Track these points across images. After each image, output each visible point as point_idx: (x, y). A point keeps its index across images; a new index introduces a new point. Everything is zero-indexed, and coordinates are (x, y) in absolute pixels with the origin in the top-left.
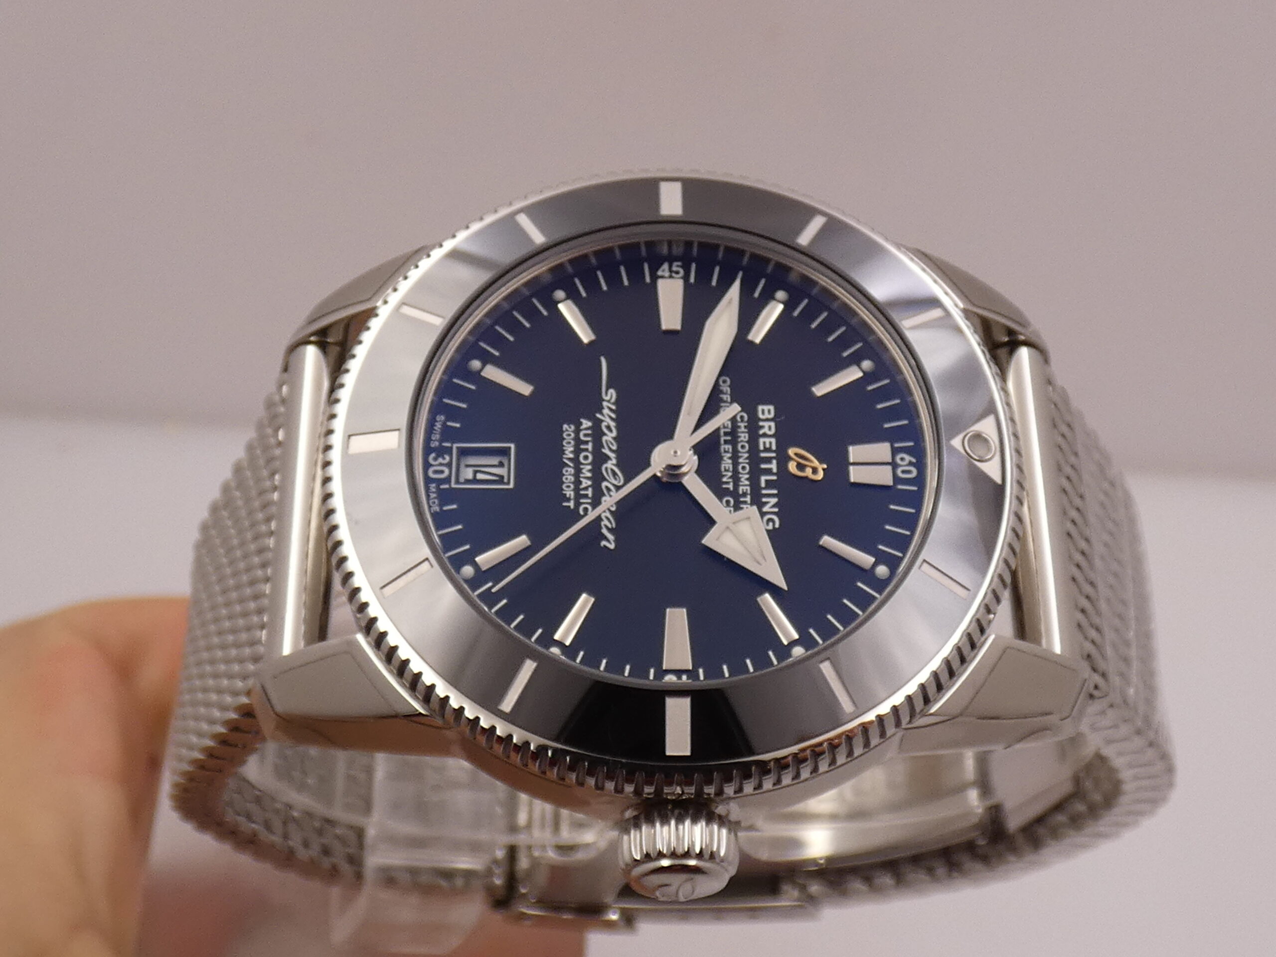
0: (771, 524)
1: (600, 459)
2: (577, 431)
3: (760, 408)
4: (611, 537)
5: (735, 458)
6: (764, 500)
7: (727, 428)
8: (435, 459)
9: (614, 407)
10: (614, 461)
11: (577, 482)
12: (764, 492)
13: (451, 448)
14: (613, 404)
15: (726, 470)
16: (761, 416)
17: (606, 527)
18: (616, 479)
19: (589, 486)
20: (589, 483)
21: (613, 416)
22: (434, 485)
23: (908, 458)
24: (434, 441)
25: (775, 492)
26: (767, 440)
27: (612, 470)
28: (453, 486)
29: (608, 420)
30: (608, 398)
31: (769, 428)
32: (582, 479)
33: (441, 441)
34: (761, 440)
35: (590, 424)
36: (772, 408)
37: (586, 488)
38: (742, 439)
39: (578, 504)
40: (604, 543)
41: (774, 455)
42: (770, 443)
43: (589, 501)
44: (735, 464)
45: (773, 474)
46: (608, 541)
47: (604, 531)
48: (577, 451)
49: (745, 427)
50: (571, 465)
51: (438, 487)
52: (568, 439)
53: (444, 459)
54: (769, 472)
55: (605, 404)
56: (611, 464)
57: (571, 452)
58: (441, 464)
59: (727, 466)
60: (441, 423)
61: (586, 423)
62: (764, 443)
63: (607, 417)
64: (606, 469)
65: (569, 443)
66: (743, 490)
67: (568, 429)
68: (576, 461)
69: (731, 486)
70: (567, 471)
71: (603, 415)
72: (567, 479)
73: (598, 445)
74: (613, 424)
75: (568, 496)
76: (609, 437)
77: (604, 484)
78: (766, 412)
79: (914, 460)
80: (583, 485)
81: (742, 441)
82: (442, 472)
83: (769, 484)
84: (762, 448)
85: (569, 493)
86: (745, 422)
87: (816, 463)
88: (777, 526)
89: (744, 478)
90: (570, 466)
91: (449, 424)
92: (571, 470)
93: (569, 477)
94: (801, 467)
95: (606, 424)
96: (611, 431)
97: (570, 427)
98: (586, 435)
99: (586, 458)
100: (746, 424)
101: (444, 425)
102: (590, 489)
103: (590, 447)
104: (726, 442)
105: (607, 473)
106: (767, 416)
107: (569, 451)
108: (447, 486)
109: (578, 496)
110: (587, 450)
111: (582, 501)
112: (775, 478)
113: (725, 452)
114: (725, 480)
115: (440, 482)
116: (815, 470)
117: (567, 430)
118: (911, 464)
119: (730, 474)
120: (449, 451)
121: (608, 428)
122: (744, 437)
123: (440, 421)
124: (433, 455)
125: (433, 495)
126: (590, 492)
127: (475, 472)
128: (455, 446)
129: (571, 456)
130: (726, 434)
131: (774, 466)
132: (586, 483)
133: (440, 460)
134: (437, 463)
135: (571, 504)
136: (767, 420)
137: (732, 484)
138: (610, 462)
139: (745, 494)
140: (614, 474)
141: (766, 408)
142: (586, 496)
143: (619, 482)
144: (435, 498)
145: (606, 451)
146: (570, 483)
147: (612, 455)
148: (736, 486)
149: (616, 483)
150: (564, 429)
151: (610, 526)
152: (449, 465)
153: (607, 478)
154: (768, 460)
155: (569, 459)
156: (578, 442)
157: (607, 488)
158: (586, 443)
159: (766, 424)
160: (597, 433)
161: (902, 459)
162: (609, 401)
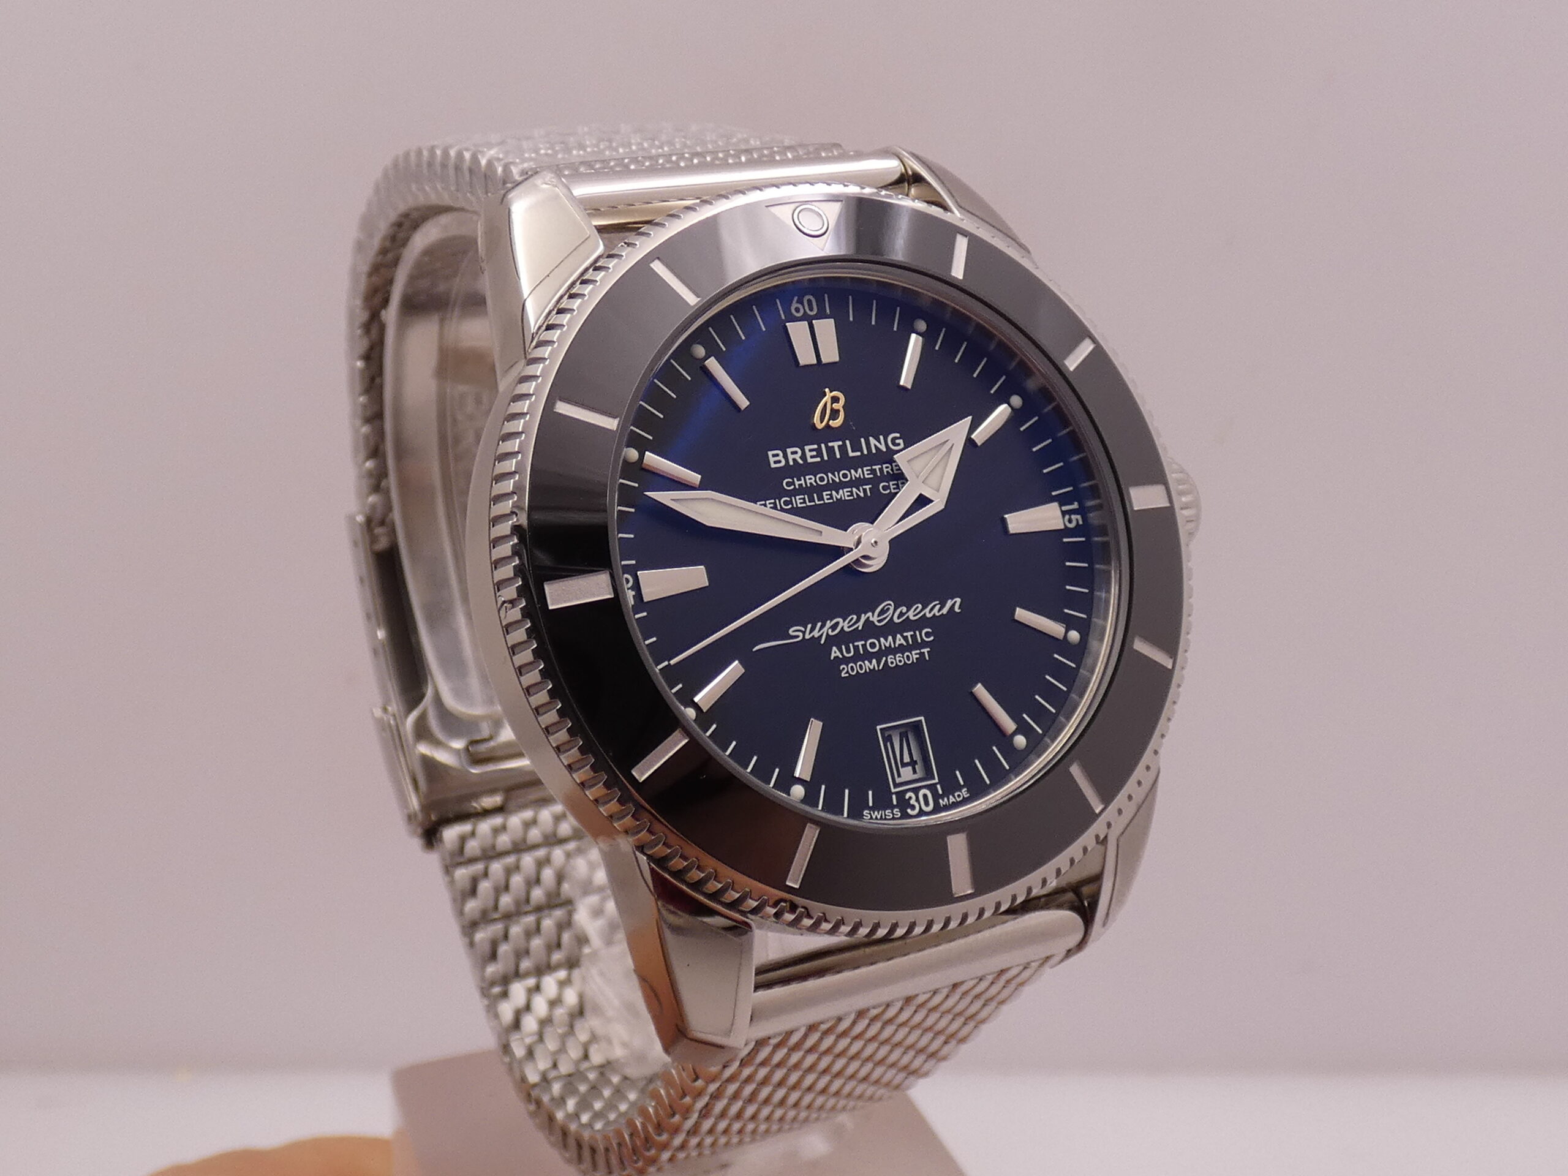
0: (897, 441)
1: (870, 630)
2: (846, 661)
3: (773, 466)
4: (949, 603)
5: (837, 486)
6: (874, 451)
7: (804, 499)
8: (913, 807)
9: (809, 626)
10: (870, 614)
11: (901, 649)
12: (865, 452)
13: (896, 793)
14: (806, 629)
15: (852, 495)
16: (783, 463)
17: (939, 610)
18: (888, 609)
19: (902, 636)
20: (899, 636)
21: (819, 624)
22: (941, 801)
23: (794, 305)
24: (893, 814)
25: (863, 440)
26: (808, 454)
27: (879, 616)
28: (937, 780)
29: (825, 629)
30: (801, 634)
31: (794, 455)
32: (897, 645)
33: (892, 807)
34: (810, 460)
35: (834, 649)
36: (770, 453)
37: (905, 638)
38: (812, 481)
39: (925, 644)
40: (957, 609)
41: (823, 446)
42: (810, 450)
43: (917, 633)
44: (841, 485)
45: (844, 444)
46: (954, 605)
47: (945, 611)
48: (868, 656)
49: (799, 480)
50: (884, 659)
51: (942, 798)
52: (857, 668)
53: (910, 798)
54: (843, 449)
55: (807, 637)
56: (875, 619)
57: (871, 663)
58: (917, 800)
59: (846, 494)
60: (872, 813)
61: (835, 653)
62: (812, 457)
63: (822, 631)
64: (879, 621)
65: (861, 666)
66: (868, 474)
67: (845, 671)
68: (878, 655)
69: (867, 487)
70: (892, 663)
71: (822, 635)
72: (900, 661)
73: (856, 635)
74: (829, 624)
75: (918, 656)
76: (844, 625)
77: (896, 620)
78: (776, 459)
79: (796, 298)
80: (903, 642)
81: (815, 481)
82: (925, 796)
83: (856, 447)
84: (818, 459)
85: (914, 655)
86: (793, 480)
87: (827, 398)
88: (898, 435)
89: (854, 474)
90: (886, 661)
91: (871, 804)
92: (890, 659)
93: (898, 659)
94: (835, 414)
95: (830, 630)
96: (837, 623)
97: (844, 669)
98: (848, 651)
99: (873, 645)
100: (795, 479)
101: (873, 809)
102: (905, 634)
103: (860, 643)
104: (821, 498)
105: (885, 618)
106: (781, 458)
107: (869, 665)
108: (939, 786)
109: (916, 645)
110: (864, 646)
111: (919, 641)
112: (848, 442)
113: (831, 498)
114: (862, 495)
115: (936, 797)
116: (835, 400)
117: (847, 672)
118: (801, 302)
119: (854, 490)
120: (901, 795)
121: (834, 627)
122: (810, 480)
123: (870, 814)
124: (909, 811)
125: (952, 799)
126: (909, 634)
127: (904, 765)
128: (893, 790)
129: (874, 661)
130: (811, 500)
131: (836, 445)
132: (900, 641)
133: (913, 802)
134: (917, 805)
135: (925, 650)
136: (785, 456)
137: (864, 487)
138: (871, 619)
139: (873, 471)
140: (883, 612)
141: (772, 460)
142: (914, 637)
143: (890, 605)
144: (954, 797)
145: (860, 624)
146: (903, 657)
147: (863, 618)
148: (866, 481)
149: (892, 609)
150: (847, 675)
151: (938, 606)
152: (916, 791)
153: (890, 616)
154: (830, 450)
155: (878, 664)
156: (857, 657)
157: (899, 618)
158: (856, 648)
159: (791, 457)
160: (842, 639)
161: (797, 310)
162: (804, 633)
